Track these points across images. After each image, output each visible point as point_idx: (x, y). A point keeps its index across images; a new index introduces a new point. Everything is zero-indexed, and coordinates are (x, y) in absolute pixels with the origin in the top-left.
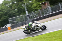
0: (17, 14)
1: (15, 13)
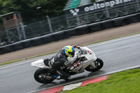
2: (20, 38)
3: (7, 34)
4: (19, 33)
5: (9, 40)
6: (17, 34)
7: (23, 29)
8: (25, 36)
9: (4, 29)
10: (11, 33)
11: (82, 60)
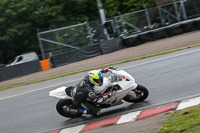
0: (62, 18)
1: (54, 14)
2: (178, 18)
3: (160, 12)
4: (176, 11)
5: (163, 21)
6: (173, 13)
7: (182, 5)
8: (185, 16)
9: (155, 6)
10: (165, 11)
11: (114, 89)
